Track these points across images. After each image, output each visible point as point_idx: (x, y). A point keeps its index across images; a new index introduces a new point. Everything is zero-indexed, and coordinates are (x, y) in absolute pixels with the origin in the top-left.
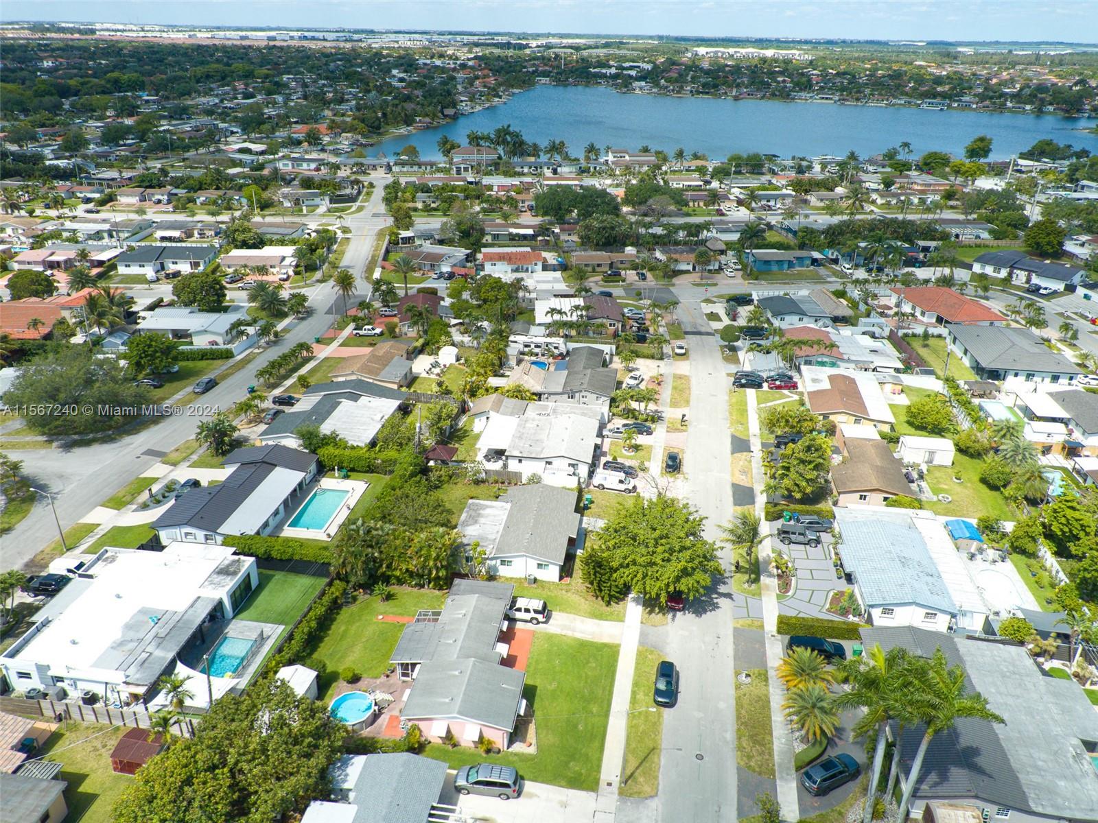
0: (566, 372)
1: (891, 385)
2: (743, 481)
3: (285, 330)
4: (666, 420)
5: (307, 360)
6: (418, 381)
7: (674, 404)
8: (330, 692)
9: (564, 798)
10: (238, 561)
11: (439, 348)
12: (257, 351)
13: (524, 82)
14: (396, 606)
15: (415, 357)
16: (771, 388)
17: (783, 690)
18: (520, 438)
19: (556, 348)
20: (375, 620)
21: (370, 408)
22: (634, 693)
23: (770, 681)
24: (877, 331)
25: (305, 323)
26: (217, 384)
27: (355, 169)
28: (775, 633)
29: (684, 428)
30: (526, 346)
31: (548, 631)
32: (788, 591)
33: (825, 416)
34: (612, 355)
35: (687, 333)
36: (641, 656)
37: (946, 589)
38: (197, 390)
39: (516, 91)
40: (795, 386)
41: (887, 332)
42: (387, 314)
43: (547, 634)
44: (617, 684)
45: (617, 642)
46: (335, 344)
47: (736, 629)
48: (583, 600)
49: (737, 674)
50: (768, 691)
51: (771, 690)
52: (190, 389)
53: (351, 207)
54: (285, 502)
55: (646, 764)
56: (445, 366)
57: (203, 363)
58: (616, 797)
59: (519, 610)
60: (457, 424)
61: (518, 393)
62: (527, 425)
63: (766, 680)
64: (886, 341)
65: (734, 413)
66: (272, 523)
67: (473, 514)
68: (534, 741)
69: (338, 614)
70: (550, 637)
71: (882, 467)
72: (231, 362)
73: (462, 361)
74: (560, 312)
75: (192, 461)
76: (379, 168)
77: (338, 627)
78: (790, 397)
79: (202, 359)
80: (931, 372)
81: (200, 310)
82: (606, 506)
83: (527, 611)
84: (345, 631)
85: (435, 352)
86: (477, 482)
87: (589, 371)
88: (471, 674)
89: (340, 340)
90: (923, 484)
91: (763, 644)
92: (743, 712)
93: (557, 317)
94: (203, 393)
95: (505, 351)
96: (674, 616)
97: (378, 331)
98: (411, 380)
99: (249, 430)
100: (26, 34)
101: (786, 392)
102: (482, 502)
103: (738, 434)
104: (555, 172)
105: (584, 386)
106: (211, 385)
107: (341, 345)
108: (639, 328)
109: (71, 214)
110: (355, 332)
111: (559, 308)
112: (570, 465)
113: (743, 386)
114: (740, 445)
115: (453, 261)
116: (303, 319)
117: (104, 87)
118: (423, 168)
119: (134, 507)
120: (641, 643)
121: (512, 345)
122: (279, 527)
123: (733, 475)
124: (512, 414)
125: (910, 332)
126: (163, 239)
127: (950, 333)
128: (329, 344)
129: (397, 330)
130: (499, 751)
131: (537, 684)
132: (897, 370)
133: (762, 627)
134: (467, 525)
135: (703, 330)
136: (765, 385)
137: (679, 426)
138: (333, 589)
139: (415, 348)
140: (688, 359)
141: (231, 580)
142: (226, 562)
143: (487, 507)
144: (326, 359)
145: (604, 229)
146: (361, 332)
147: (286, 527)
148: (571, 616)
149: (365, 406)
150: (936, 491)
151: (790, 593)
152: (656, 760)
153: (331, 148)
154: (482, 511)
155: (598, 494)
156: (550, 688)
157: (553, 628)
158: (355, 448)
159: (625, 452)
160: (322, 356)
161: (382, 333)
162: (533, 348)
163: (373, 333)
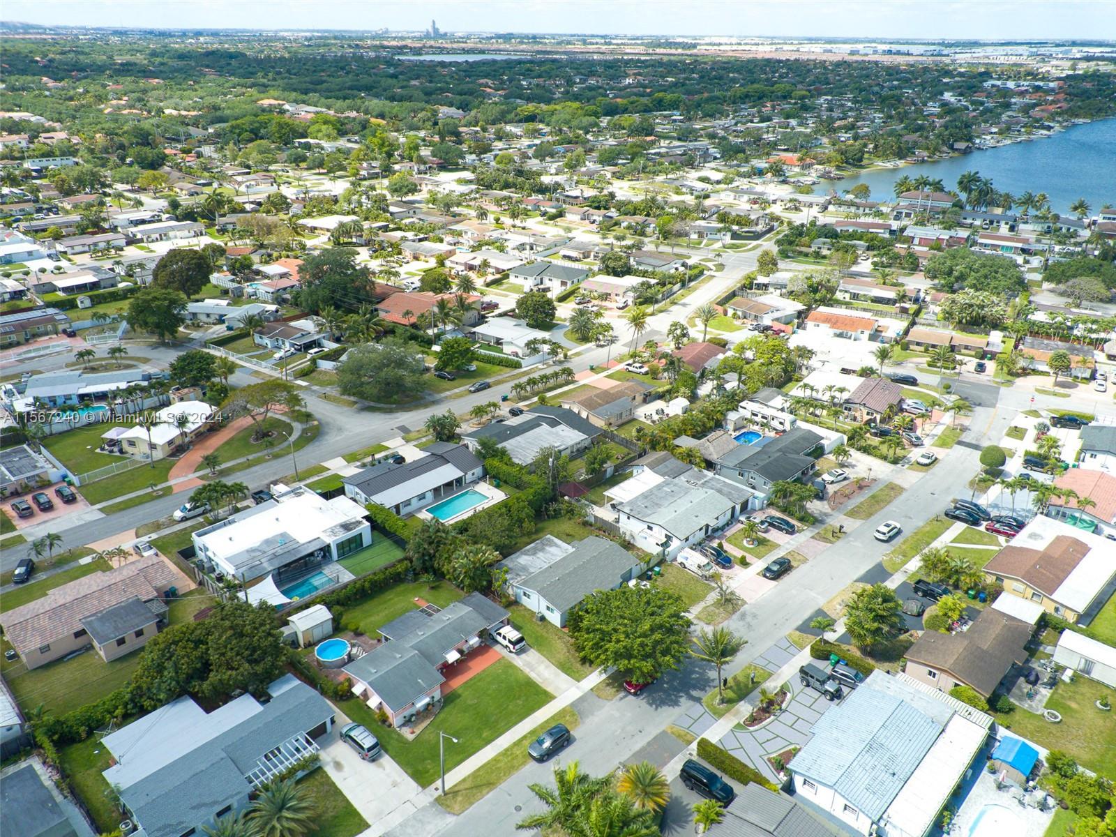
0: (760, 450)
2: (834, 610)
3: (578, 354)
5: (567, 383)
6: (632, 423)
7: (853, 513)
9: (399, 780)
10: (361, 523)
11: (676, 398)
13: (1100, 110)
15: (651, 401)
18: (646, 497)
19: (781, 423)
20: (411, 600)
21: (558, 436)
22: (525, 737)
25: (600, 350)
26: (489, 387)
27: (788, 206)
28: (694, 753)
30: (753, 414)
31: (514, 662)
32: (751, 726)
33: (999, 579)
35: (960, 443)
36: (562, 713)
38: (471, 389)
39: (1081, 121)
40: (1016, 535)
43: (510, 663)
45: (555, 695)
46: (604, 374)
47: (663, 732)
48: (565, 650)
49: (619, 768)
52: (468, 387)
53: (746, 245)
54: (436, 491)
55: (475, 791)
56: (667, 415)
57: (497, 368)
58: (431, 799)
59: (500, 634)
62: (665, 488)
65: (910, 542)
66: (416, 504)
67: (540, 548)
68: (418, 731)
69: (398, 585)
70: (511, 666)
72: (516, 371)
73: (687, 415)
74: (814, 389)
75: (420, 442)
76: (814, 206)
81: (527, 325)
82: (672, 584)
83: (504, 638)
86: (586, 524)
87: (778, 455)
88: (404, 661)
89: (610, 372)
90: (1046, 691)
91: (674, 756)
93: (808, 393)
94: (474, 392)
95: (726, 415)
97: (643, 370)
98: (627, 421)
99: (475, 429)
100: (641, 49)
102: (556, 540)
103: (886, 564)
104: (1012, 229)
105: (757, 468)
109: (522, 225)
110: (626, 367)
112: (666, 536)
113: (957, 518)
114: (875, 576)
115: (777, 315)
116: (601, 346)
117: (647, 106)
118: (862, 209)
119: (358, 464)
120: (573, 705)
121: (739, 409)
122: (419, 508)
123: (830, 601)
124: (664, 474)
126: (565, 257)
128: (597, 373)
129: (659, 372)
130: (390, 726)
131: (462, 695)
133: (689, 742)
134: (526, 555)
135: (985, 444)
136: (984, 524)
138: (399, 566)
139: (658, 393)
140: (926, 471)
141: (344, 535)
142: (355, 521)
143: (556, 545)
144: (583, 385)
145: (971, 306)
146: (630, 369)
147: (424, 510)
148: (543, 658)
149: (556, 433)
151: (751, 729)
152: (484, 792)
153: (792, 180)
154: (547, 548)
155: (675, 570)
156: (469, 702)
157: (519, 661)
158: (513, 465)
159: (745, 542)
160: (582, 382)
161: (646, 373)
162: (758, 419)
163: (639, 370)
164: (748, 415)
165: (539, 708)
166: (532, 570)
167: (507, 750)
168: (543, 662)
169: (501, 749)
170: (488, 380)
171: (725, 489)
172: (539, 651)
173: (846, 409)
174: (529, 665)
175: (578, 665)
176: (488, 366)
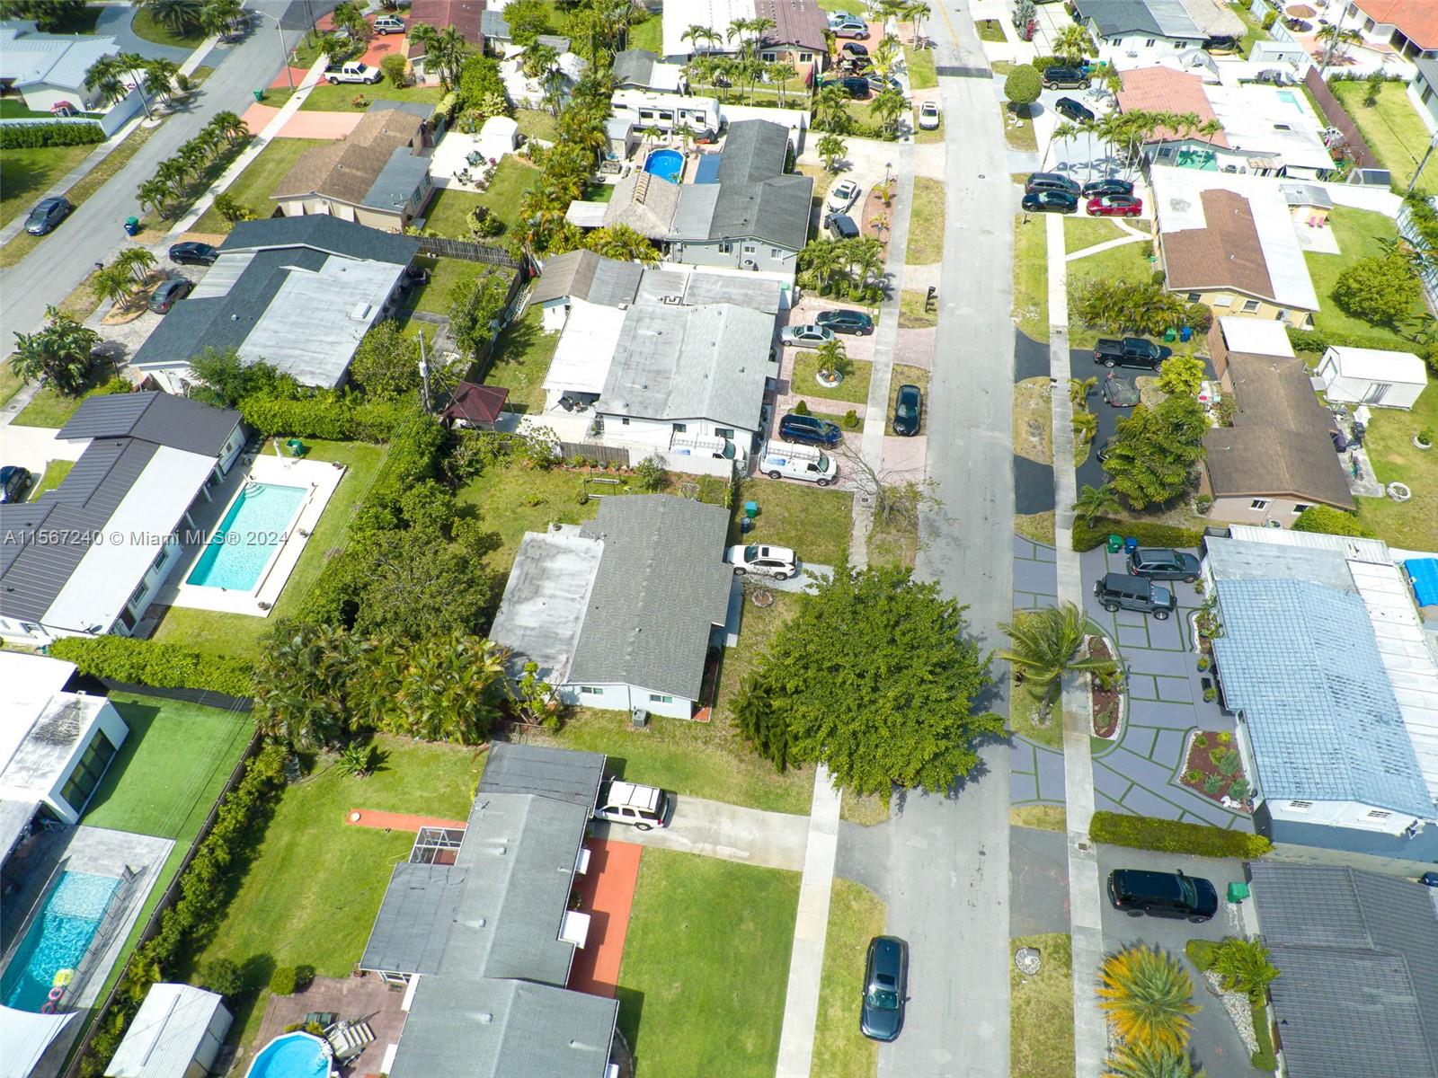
0: (717, 187)
1: (1309, 210)
2: (1033, 449)
3: (203, 70)
4: (897, 296)
5: (237, 146)
6: (444, 200)
7: (915, 256)
8: (255, 1013)
10: (76, 705)
11: (482, 118)
12: (148, 124)
14: (386, 788)
15: (439, 140)
16: (1093, 213)
17: (1098, 983)
18: (627, 365)
19: (699, 119)
20: (344, 824)
21: (344, 285)
22: (823, 1002)
23: (1075, 966)
24: (1284, 68)
25: (240, 49)
26: (72, 209)
28: (1086, 840)
29: (930, 316)
30: (644, 115)
31: (667, 845)
32: (1110, 732)
33: (1194, 296)
34: (803, 130)
35: (941, 71)
36: (839, 905)
37: (1413, 756)
38: (35, 228)
40: (1136, 209)
41: (1302, 74)
42: (389, 28)
43: (665, 853)
44: (792, 976)
45: (795, 868)
46: (294, 103)
47: (1014, 830)
48: (735, 763)
49: (1015, 950)
50: (1070, 990)
51: (1077, 985)
52: (19, 222)
54: (182, 527)
56: (493, 161)
57: (45, 156)
59: (614, 810)
60: (513, 312)
61: (626, 246)
62: (642, 332)
63: (1068, 963)
64: (1298, 93)
65: (1024, 276)
66: (153, 583)
67: (533, 570)
69: (278, 800)
70: (672, 861)
71: (1298, 435)
72: (102, 150)
73: (525, 149)
74: (708, 34)
75: (20, 407)
77: (277, 837)
78: (1125, 233)
79: (45, 145)
80: (1381, 178)
81: (40, 28)
82: (784, 520)
83: (628, 812)
84: (291, 847)
85: (474, 128)
86: (547, 464)
87: (759, 188)
88: (510, 1026)
89: (302, 95)
90: (1361, 454)
91: (1063, 869)
92: (1024, 1046)
93: (703, 42)
94: (45, 232)
95: (603, 131)
96: (903, 798)
97: (371, 73)
98: (430, 198)
99: (126, 328)
101: (1118, 221)
102: (549, 536)
103: (1027, 331)
105: (751, 228)
106: (58, 214)
107: (305, 107)
108: (854, 63)
110: (329, 76)
111: (706, 27)
112: (718, 432)
113: (1041, 207)
114: (1032, 358)
116: (237, 40)
120: (840, 871)
121: (617, 112)
122: (170, 585)
123: (1016, 435)
124: (612, 302)
125: (1343, 70)
127: (1420, 78)
128: (280, 104)
129: (407, 70)
131: (644, 988)
132: (1322, 174)
133: (1063, 824)
134: (520, 601)
135: (972, 62)
136: (1082, 203)
137: (922, 313)
138: (260, 766)
139: (438, 117)
140: (942, 139)
141: (60, 758)
142: (54, 709)
143: (560, 551)
144: (275, 141)
146: (341, 76)
147: (183, 586)
148: (713, 804)
149: (336, 281)
150: (1386, 473)
151: (1114, 737)
154: (548, 564)
155: (769, 491)
156: (668, 996)
157: (677, 837)
158: (313, 393)
159: (820, 380)
160: (267, 134)
161: (379, 78)
162: (656, 121)
163: (362, 76)
164: (634, 118)
165: (793, 917)
166: (565, 632)
167: (818, 1054)
168: (718, 813)
169: (808, 1058)
170: (56, 191)
171: (734, 291)
172: (693, 793)
173: (765, 57)
174: (699, 835)
175: (777, 779)
176: (23, 156)
